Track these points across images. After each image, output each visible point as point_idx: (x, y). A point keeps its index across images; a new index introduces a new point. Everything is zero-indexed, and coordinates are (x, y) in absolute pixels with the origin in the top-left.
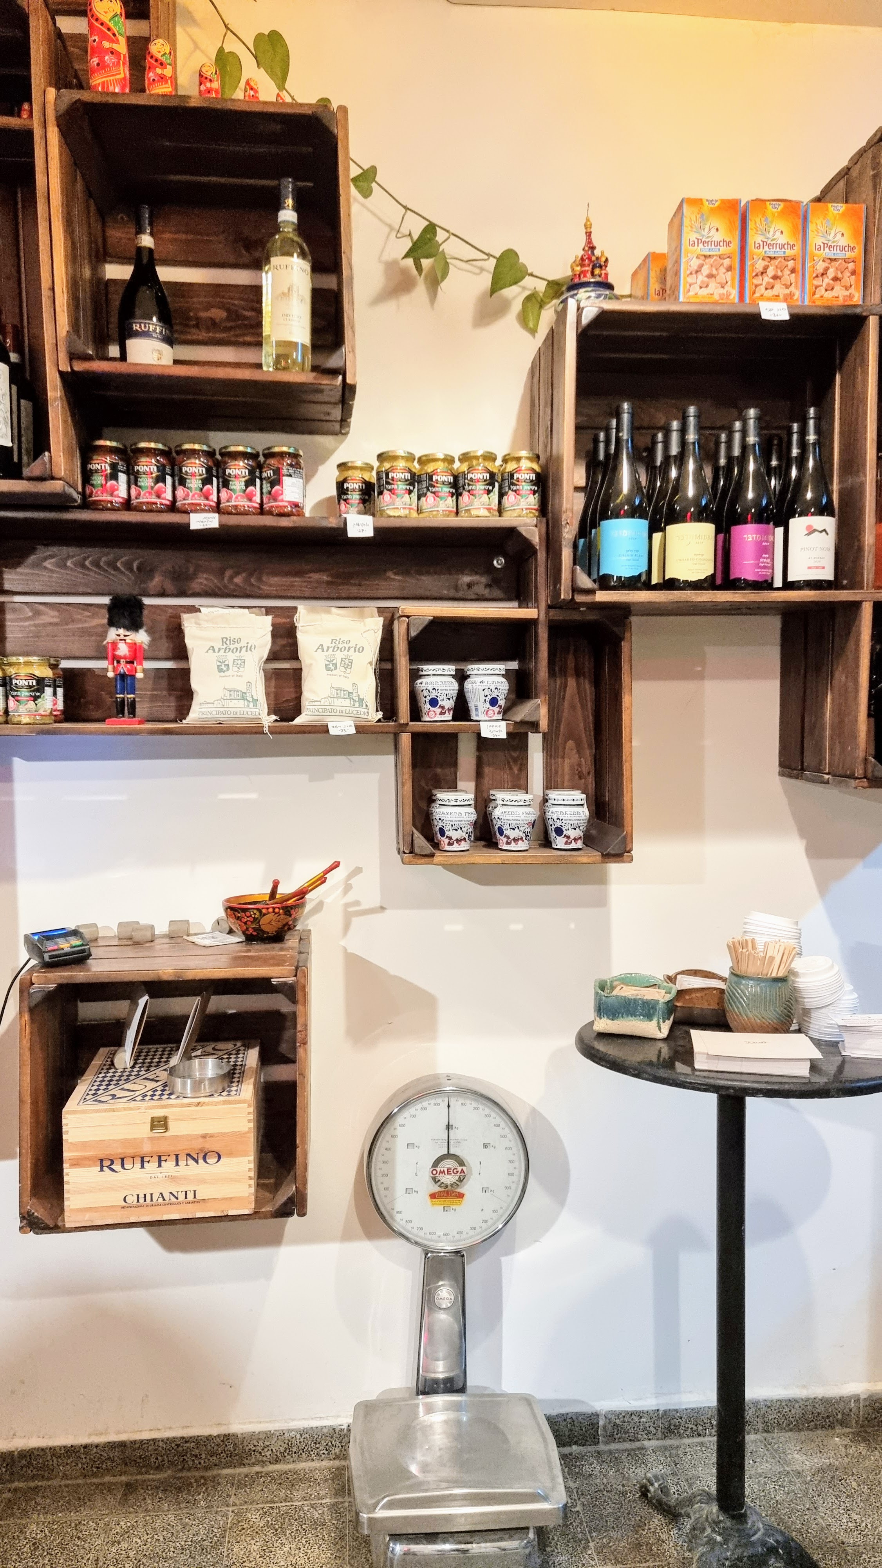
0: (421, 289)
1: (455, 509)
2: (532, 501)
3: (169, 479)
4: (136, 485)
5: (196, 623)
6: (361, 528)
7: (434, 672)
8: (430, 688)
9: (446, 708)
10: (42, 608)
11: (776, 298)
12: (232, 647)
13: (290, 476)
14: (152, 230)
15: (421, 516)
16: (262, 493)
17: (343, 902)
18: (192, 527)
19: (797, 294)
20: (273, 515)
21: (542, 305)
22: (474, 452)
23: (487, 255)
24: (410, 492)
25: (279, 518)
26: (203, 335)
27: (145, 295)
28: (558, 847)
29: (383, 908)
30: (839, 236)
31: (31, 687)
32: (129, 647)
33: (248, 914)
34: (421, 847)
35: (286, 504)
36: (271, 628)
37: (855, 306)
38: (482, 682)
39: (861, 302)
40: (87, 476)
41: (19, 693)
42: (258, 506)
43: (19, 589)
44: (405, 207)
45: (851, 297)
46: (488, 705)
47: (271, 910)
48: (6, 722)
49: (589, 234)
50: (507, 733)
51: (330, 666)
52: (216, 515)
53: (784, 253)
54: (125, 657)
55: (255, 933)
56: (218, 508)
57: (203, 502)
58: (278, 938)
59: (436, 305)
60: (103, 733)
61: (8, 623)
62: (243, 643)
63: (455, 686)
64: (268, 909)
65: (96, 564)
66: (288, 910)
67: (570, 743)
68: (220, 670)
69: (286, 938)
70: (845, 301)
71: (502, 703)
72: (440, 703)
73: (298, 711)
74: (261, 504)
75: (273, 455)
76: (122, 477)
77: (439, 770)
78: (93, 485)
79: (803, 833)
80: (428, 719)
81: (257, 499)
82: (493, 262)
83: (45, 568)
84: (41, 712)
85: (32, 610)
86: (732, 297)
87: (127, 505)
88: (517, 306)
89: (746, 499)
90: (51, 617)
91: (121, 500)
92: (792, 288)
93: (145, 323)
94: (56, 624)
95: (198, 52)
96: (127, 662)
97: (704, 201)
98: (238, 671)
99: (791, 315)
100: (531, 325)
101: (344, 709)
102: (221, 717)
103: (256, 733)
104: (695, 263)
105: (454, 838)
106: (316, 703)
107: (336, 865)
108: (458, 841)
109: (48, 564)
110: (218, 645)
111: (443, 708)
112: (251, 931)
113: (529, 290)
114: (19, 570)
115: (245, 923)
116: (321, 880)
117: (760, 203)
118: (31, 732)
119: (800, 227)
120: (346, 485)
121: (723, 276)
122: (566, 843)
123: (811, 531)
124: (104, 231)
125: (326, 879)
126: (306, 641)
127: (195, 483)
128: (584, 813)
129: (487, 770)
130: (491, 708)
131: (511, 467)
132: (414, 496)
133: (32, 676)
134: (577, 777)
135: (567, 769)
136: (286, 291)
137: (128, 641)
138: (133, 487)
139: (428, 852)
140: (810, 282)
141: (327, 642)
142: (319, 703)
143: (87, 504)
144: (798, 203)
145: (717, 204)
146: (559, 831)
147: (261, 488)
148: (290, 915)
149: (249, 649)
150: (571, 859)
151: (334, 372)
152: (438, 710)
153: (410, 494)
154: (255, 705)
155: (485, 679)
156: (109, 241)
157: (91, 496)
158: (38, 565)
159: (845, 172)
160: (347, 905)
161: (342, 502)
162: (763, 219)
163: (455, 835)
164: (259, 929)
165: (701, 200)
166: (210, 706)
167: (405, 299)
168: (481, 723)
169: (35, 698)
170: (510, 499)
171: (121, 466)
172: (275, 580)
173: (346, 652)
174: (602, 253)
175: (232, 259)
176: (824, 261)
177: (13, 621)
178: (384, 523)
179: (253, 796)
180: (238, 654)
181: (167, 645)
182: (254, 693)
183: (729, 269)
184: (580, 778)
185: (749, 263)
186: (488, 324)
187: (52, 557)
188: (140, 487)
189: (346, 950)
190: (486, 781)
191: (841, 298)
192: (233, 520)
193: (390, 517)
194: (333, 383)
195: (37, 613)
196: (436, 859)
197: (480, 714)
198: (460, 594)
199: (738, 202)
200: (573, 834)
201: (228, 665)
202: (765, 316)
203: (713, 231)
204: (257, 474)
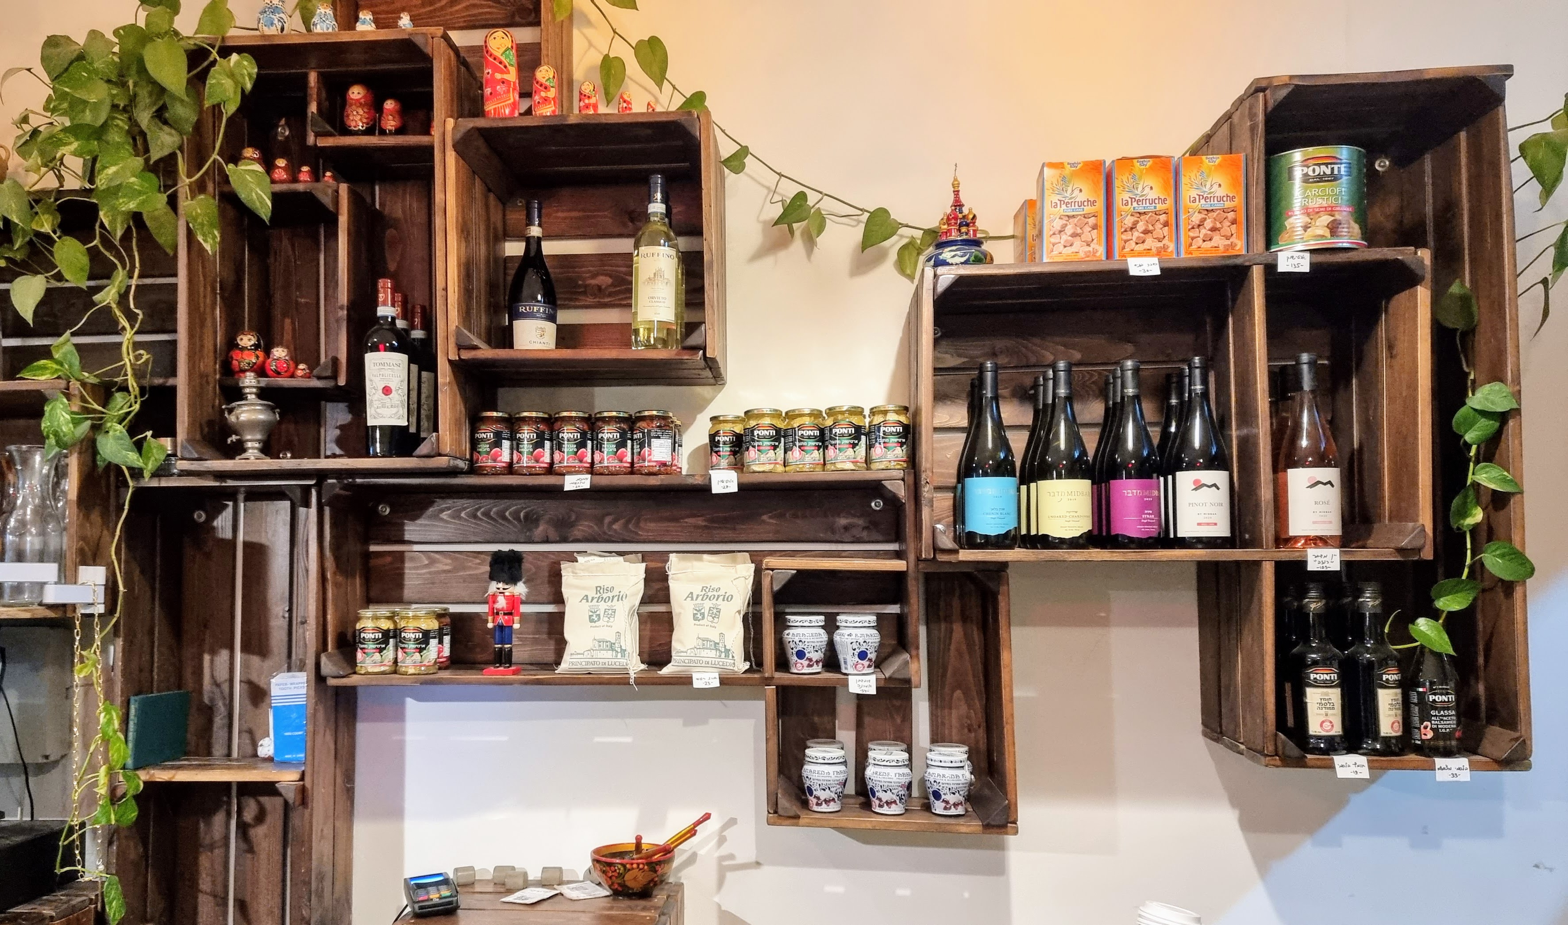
0: (798, 245)
1: (822, 461)
2: (900, 453)
3: (547, 444)
4: (518, 451)
5: (573, 572)
6: (725, 484)
7: (801, 624)
8: (797, 639)
9: (814, 660)
10: (437, 556)
11: (1147, 253)
12: (605, 596)
13: (658, 437)
14: (540, 221)
15: (787, 468)
16: (633, 454)
17: (717, 855)
18: (566, 489)
19: (1172, 247)
20: (642, 474)
21: (919, 252)
22: (840, 407)
23: (861, 210)
24: (775, 448)
25: (647, 477)
26: (590, 300)
27: (532, 279)
28: (937, 812)
29: (758, 864)
30: (1216, 187)
31: (417, 640)
32: (507, 599)
33: (612, 868)
34: (785, 809)
35: (654, 464)
36: (644, 576)
37: (1237, 256)
38: (850, 635)
39: (1244, 252)
40: (474, 443)
41: (406, 646)
42: (628, 465)
43: (417, 540)
44: (778, 174)
45: (1233, 246)
46: (857, 659)
47: (635, 866)
48: (395, 672)
49: (957, 193)
50: (878, 688)
51: (698, 615)
52: (589, 476)
53: (1155, 207)
54: (502, 609)
55: (620, 889)
56: (591, 470)
57: (577, 464)
58: (645, 894)
59: (813, 258)
60: (479, 683)
61: (407, 571)
62: (616, 592)
63: (824, 637)
64: (632, 864)
65: (487, 514)
66: (653, 866)
67: (958, 693)
68: (592, 621)
69: (655, 893)
70: (1227, 250)
71: (872, 656)
72: (807, 655)
73: (667, 661)
74: (632, 463)
75: (643, 418)
76: (506, 444)
77: (816, 719)
78: (479, 452)
79: (1235, 801)
80: (795, 671)
81: (628, 459)
82: (867, 215)
83: (442, 520)
84: (426, 663)
85: (429, 558)
86: (1098, 254)
87: (510, 469)
88: (893, 256)
89: (1127, 449)
90: (445, 565)
91: (504, 465)
92: (1166, 241)
93: (530, 306)
94: (449, 571)
95: (592, 49)
96: (505, 614)
97: (1066, 164)
98: (608, 622)
99: (1162, 269)
100: (908, 272)
101: (710, 660)
102: (591, 667)
103: (625, 684)
104: (1058, 224)
105: (822, 798)
106: (682, 654)
107: (707, 817)
108: (827, 802)
109: (444, 515)
110: (592, 594)
111: (810, 660)
112: (616, 886)
113: (907, 237)
114: (418, 522)
115: (610, 878)
116: (691, 832)
117: (1126, 162)
118: (416, 682)
119: (1172, 182)
120: (717, 439)
121: (1088, 234)
122: (945, 808)
123: (1199, 486)
124: (504, 215)
125: (696, 831)
126: (677, 588)
127: (569, 448)
128: (966, 775)
129: (867, 720)
130: (860, 661)
131: (878, 419)
132: (780, 451)
133: (419, 630)
134: (966, 730)
135: (954, 722)
136: (652, 276)
137: (507, 594)
138: (515, 452)
139: (792, 814)
140: (1186, 234)
141: (697, 590)
142: (685, 654)
143: (473, 470)
144: (1169, 158)
145: (1079, 166)
146: (937, 795)
147: (632, 449)
148: (656, 871)
149: (620, 598)
150: (948, 828)
151: (695, 349)
152: (805, 662)
153: (774, 449)
154: (623, 656)
155: (854, 631)
156: (508, 222)
157: (477, 463)
158: (436, 517)
159: (1228, 117)
160: (722, 859)
161: (714, 454)
162: (1130, 177)
163: (823, 795)
164: (623, 885)
165: (1062, 164)
166: (579, 656)
167: (782, 254)
168: (850, 677)
169: (421, 650)
170: (878, 451)
171: (506, 433)
172: (652, 525)
173: (714, 601)
174: (970, 211)
175: (617, 232)
176: (1199, 212)
177: (410, 569)
178: (749, 479)
179: (628, 740)
180: (609, 603)
181: (548, 590)
182: (623, 644)
183: (1095, 227)
184: (970, 731)
185: (1116, 219)
186: (864, 273)
187: (448, 509)
188: (520, 452)
189: (719, 906)
190: (867, 732)
191: (1221, 248)
192: (604, 481)
193: (754, 472)
194: (694, 357)
195: (433, 562)
196: (801, 821)
197: (849, 667)
198: (837, 537)
199: (1101, 163)
200: (952, 799)
201: (599, 615)
202: (1134, 271)
203: (1077, 192)
204: (629, 436)
